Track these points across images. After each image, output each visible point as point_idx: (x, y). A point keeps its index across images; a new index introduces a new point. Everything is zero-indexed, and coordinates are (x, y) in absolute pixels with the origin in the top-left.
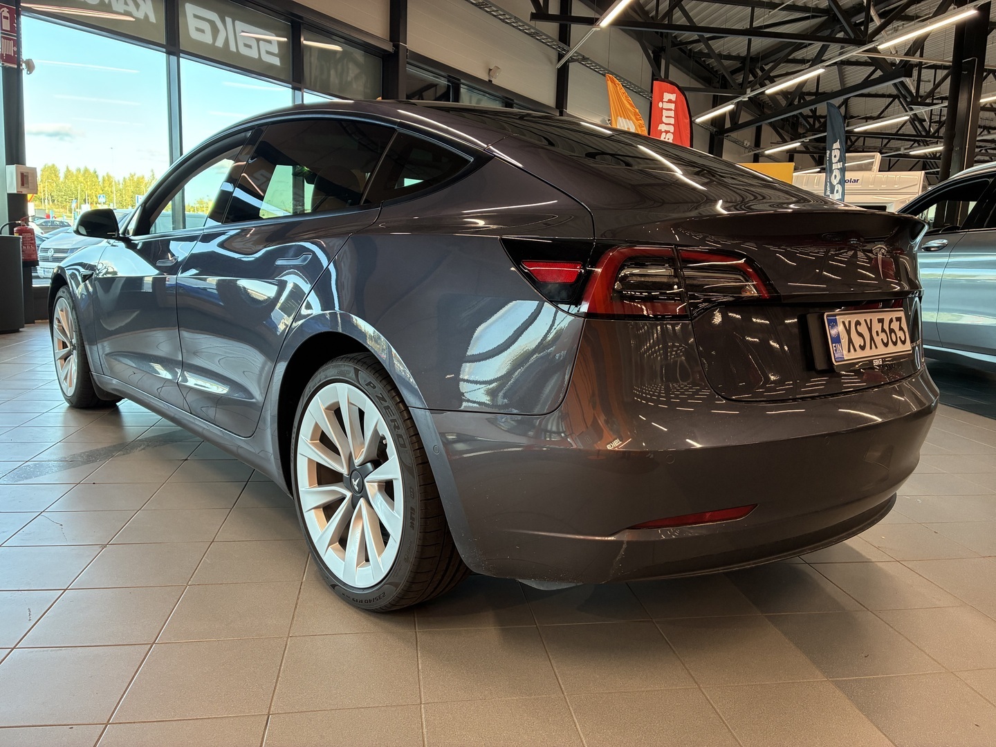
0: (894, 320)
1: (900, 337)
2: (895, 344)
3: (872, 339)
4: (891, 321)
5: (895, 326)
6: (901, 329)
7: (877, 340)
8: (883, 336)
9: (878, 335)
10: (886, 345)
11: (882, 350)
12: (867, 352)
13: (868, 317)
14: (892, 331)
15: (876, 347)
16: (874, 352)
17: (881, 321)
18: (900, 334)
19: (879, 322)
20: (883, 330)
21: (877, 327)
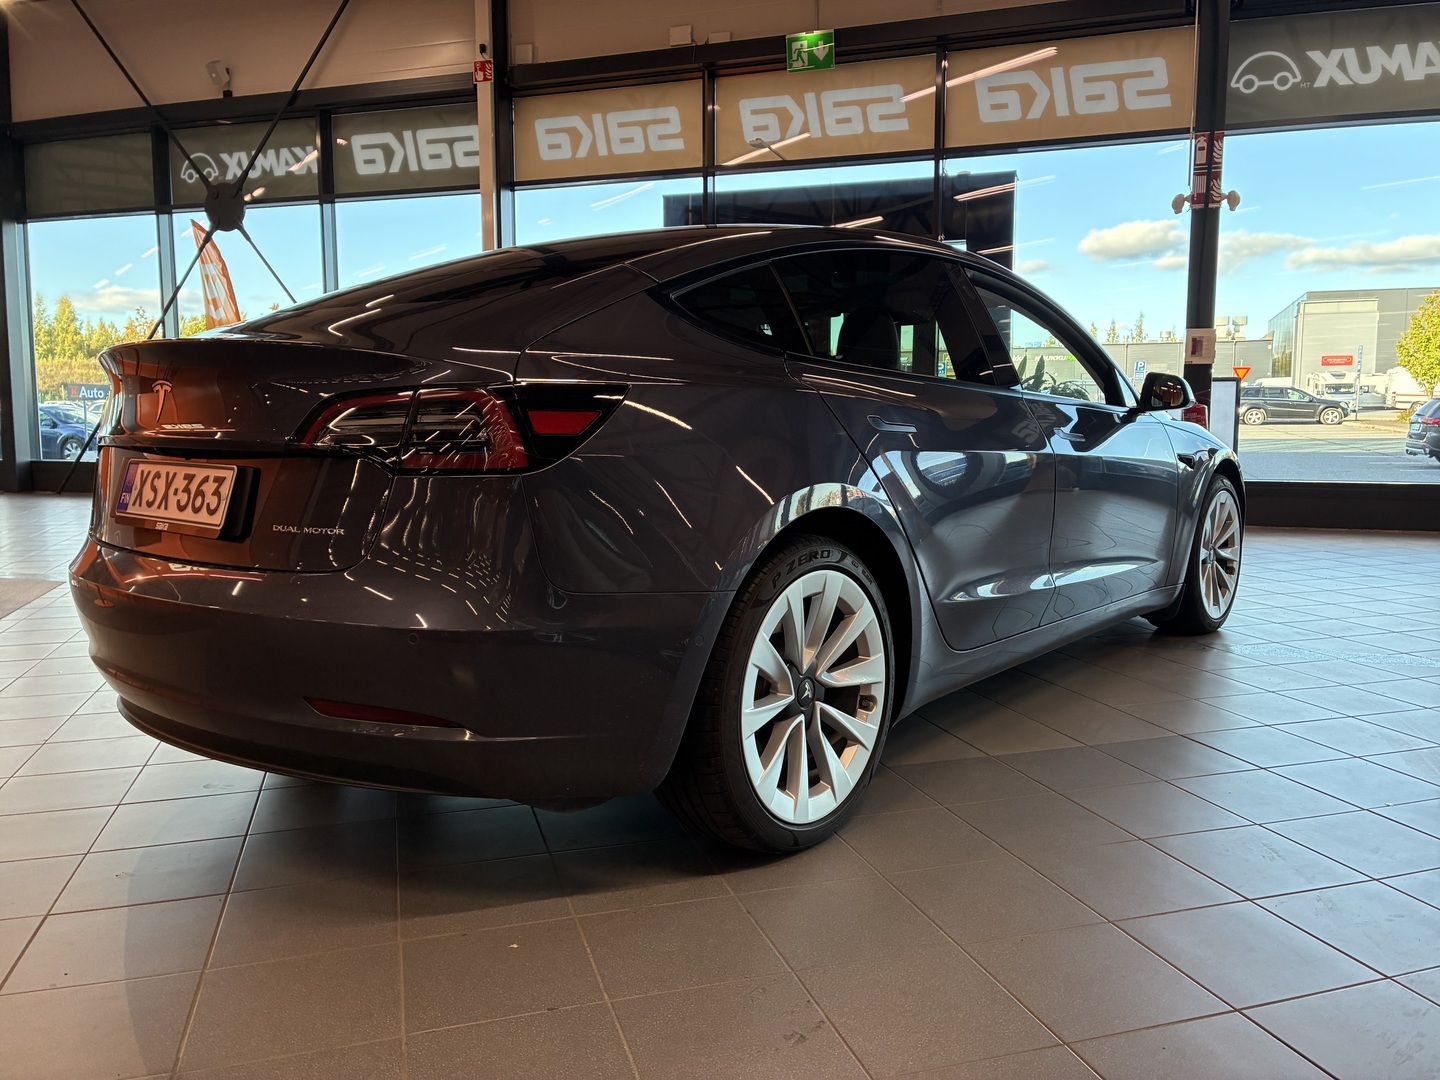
0: (211, 479)
1: (208, 504)
2: (196, 510)
3: (166, 497)
4: (206, 479)
5: (209, 488)
6: (217, 493)
7: (172, 500)
8: (184, 498)
9: (176, 493)
10: (181, 508)
11: (173, 512)
12: (153, 512)
13: (172, 470)
14: (200, 493)
15: (166, 508)
16: (162, 513)
17: (189, 478)
18: (213, 501)
19: (185, 479)
20: (187, 490)
21: (179, 483)
